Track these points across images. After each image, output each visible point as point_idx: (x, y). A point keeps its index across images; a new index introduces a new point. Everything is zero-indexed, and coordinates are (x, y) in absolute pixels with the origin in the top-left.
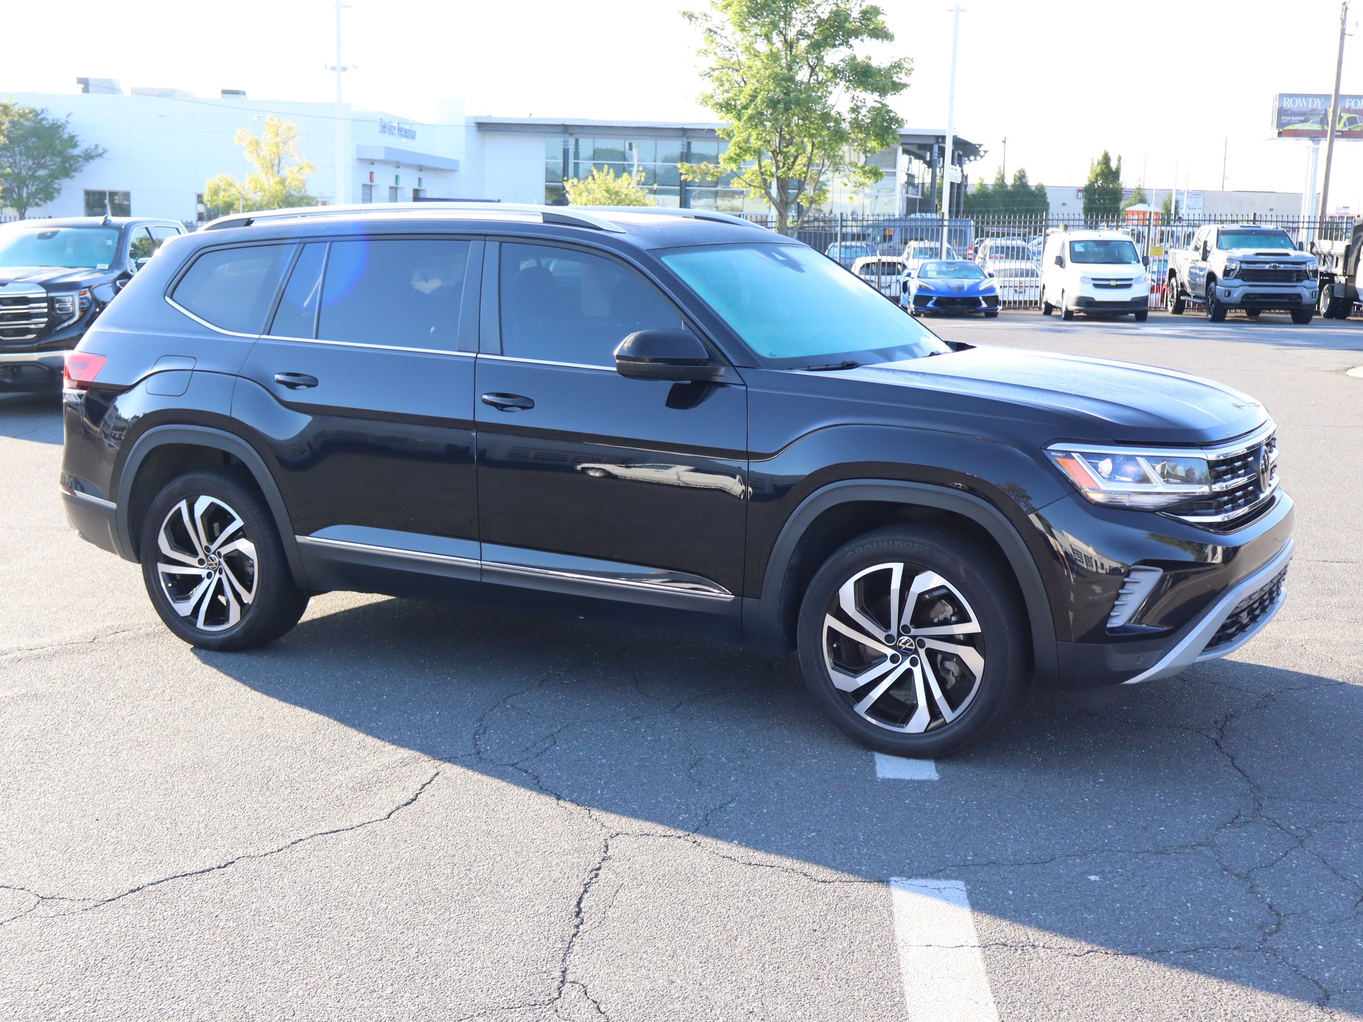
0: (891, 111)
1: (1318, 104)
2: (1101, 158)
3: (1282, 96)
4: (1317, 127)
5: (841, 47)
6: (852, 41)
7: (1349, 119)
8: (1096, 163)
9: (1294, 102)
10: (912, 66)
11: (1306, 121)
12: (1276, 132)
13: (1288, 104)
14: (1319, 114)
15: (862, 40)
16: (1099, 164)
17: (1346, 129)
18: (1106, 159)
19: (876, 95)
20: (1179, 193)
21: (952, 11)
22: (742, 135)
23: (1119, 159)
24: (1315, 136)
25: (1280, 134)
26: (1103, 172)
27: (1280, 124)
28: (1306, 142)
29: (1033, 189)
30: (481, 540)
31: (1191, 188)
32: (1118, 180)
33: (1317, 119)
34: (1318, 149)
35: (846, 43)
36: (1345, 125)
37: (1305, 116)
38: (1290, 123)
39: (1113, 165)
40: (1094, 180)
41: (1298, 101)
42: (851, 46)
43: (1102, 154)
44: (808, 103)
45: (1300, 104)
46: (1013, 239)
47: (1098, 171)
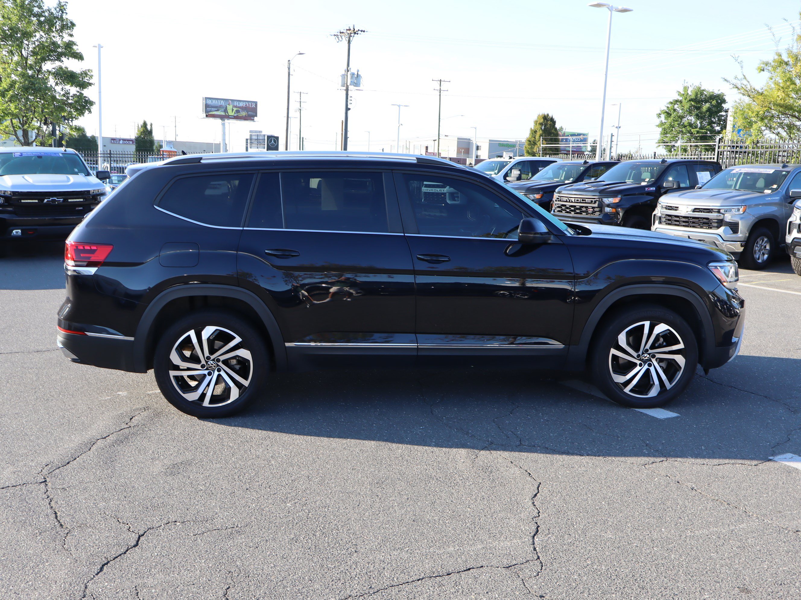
0: (85, 97)
1: (223, 103)
2: (142, 124)
3: (206, 98)
4: (223, 114)
5: (56, 62)
6: (63, 59)
7: (236, 111)
8: (140, 127)
9: (212, 102)
10: (92, 74)
11: (218, 110)
12: (205, 115)
13: (209, 102)
14: (223, 108)
15: (68, 59)
16: (141, 127)
17: (236, 115)
18: (145, 124)
19: (78, 89)
20: (162, 141)
21: (96, 47)
22: (4, 105)
23: (151, 125)
24: (222, 118)
25: (207, 116)
26: (144, 130)
27: (206, 112)
28: (219, 121)
29: (89, 138)
30: (415, 333)
31: (168, 140)
32: (152, 135)
33: (223, 110)
34: (224, 123)
35: (59, 59)
36: (235, 113)
37: (218, 108)
38: (211, 111)
39: (149, 127)
40: (140, 135)
41: (214, 101)
42: (62, 61)
43: (143, 122)
44: (46, 90)
45: (215, 103)
46: (117, 163)
47: (142, 130)
